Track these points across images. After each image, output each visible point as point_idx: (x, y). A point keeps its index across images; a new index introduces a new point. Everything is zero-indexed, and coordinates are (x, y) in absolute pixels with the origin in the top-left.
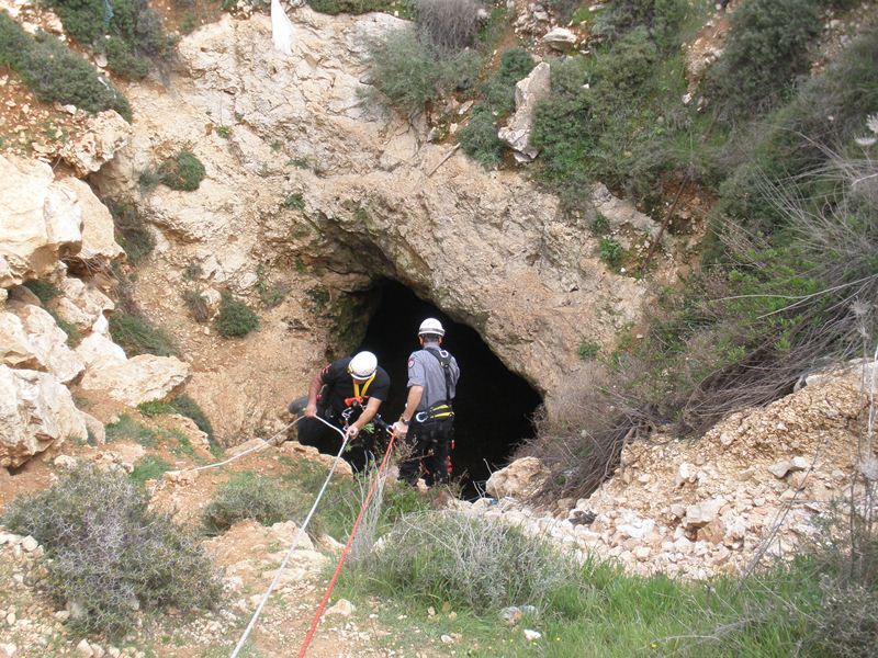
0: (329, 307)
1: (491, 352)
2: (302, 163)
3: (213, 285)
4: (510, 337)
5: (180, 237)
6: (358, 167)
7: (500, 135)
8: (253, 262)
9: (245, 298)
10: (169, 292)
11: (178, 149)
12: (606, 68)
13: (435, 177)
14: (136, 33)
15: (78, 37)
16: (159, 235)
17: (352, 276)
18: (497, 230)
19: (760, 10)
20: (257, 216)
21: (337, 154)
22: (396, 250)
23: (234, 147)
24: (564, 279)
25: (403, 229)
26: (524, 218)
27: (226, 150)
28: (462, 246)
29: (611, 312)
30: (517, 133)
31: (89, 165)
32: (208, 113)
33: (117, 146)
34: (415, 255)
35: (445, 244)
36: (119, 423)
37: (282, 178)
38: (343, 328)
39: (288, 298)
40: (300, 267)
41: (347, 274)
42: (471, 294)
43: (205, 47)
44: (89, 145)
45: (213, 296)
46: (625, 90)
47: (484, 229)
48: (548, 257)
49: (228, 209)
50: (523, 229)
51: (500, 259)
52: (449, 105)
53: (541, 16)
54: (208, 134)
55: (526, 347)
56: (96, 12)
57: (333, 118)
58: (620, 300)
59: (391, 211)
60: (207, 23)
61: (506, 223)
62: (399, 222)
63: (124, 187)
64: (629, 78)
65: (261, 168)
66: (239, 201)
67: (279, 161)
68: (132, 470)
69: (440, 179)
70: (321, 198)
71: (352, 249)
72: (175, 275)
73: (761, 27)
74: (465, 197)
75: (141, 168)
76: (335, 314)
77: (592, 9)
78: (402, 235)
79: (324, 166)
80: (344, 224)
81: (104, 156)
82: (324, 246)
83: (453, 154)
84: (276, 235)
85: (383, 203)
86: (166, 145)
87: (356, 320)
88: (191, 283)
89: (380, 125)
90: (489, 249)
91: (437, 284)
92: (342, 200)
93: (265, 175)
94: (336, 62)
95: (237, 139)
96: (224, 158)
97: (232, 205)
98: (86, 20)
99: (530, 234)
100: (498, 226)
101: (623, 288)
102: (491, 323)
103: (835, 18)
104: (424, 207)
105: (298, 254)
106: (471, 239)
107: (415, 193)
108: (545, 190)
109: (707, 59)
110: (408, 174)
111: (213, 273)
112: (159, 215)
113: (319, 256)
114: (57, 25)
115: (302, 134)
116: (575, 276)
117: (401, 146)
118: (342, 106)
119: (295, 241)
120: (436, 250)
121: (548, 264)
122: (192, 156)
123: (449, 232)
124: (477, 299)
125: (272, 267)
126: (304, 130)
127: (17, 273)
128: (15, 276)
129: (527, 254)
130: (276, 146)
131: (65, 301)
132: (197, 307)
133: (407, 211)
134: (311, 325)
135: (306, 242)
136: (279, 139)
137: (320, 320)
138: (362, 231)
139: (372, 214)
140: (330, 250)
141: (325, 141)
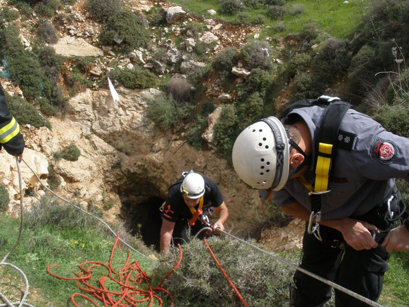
0: (131, 210)
2: (120, 150)
3: (85, 200)
5: (70, 180)
6: (143, 151)
7: (202, 136)
8: (101, 190)
9: (98, 206)
11: (69, 143)
12: (244, 108)
13: (176, 154)
14: (52, 96)
15: (28, 98)
16: (62, 179)
17: (141, 197)
19: (302, 85)
20: (102, 171)
21: (134, 146)
23: (92, 143)
24: (230, 193)
25: (163, 176)
26: (213, 169)
27: (88, 144)
29: (249, 204)
30: (209, 135)
31: (36, 148)
32: (81, 129)
33: (47, 141)
37: (112, 156)
39: (115, 205)
40: (119, 193)
41: (138, 196)
43: (80, 102)
44: (36, 141)
45: (85, 204)
46: (251, 117)
48: (223, 184)
50: (213, 173)
52: (181, 125)
53: (216, 89)
54: (81, 138)
56: (37, 88)
57: (133, 131)
58: (253, 199)
59: (158, 168)
60: (80, 92)
61: (206, 171)
62: (161, 173)
63: (48, 159)
64: (253, 112)
65: (103, 152)
66: (95, 165)
67: (111, 149)
69: (179, 154)
70: (128, 164)
71: (141, 185)
72: (69, 195)
73: (302, 91)
74: (188, 161)
75: (55, 151)
76: (134, 213)
77: (237, 86)
78: (163, 178)
79: (129, 151)
80: (138, 174)
82: (129, 184)
83: (184, 144)
84: (110, 179)
85: (154, 165)
86: (65, 142)
88: (76, 199)
89: (152, 134)
92: (137, 165)
93: (105, 154)
94: (134, 109)
95: (93, 140)
96: (89, 148)
97: (92, 167)
98: (32, 90)
99: (215, 175)
101: (254, 194)
103: (329, 87)
104: (172, 166)
105: (119, 187)
107: (168, 161)
108: (221, 158)
109: (283, 104)
110: (165, 153)
111: (85, 195)
112: (62, 170)
113: (127, 188)
114: (21, 93)
115: (120, 138)
116: (234, 191)
117: (161, 143)
118: (137, 126)
119: (118, 182)
121: (223, 187)
122: (75, 146)
125: (108, 193)
126: (121, 136)
130: (109, 143)
133: (165, 168)
134: (124, 216)
135: (122, 182)
136: (111, 140)
137: (128, 215)
138: (146, 177)
139: (150, 170)
140: (132, 186)
141: (130, 140)
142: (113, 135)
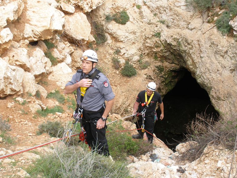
0: (163, 74)
1: (210, 101)
2: (163, 22)
3: (124, 58)
4: (217, 97)
5: (116, 39)
6: (181, 27)
7: (230, 23)
8: (139, 53)
9: (134, 64)
10: (108, 57)
11: (122, 10)
13: (205, 35)
16: (109, 38)
17: (173, 65)
18: (222, 58)
20: (144, 37)
21: (175, 21)
22: (188, 58)
23: (141, 13)
25: (191, 51)
26: (232, 55)
27: (138, 14)
28: (209, 61)
30: (236, 23)
31: (87, 9)
33: (98, 5)
34: (193, 61)
35: (203, 59)
36: (54, 93)
37: (155, 26)
38: (167, 82)
39: (149, 67)
40: (156, 58)
41: (172, 63)
42: (208, 79)
44: (89, 3)
45: (122, 61)
47: (218, 56)
49: (134, 33)
50: (231, 59)
51: (221, 68)
52: (216, 10)
55: (222, 102)
57: (176, 8)
59: (189, 44)
61: (226, 56)
62: (190, 49)
63: (100, 19)
65: (148, 21)
66: (139, 31)
67: (155, 20)
68: (45, 109)
69: (206, 36)
70: (166, 35)
71: (175, 56)
72: (111, 51)
74: (213, 44)
75: (107, 14)
76: (165, 77)
78: (190, 53)
79: (170, 24)
80: (173, 46)
81: (93, 7)
82: (165, 52)
83: (213, 28)
84: (149, 45)
85: (186, 41)
86: (118, 8)
87: (172, 80)
88: (116, 55)
89: (191, 13)
90: (218, 64)
91: (198, 73)
92: (173, 37)
93: (149, 24)
95: (142, 10)
96: (137, 16)
97: (136, 32)
99: (233, 61)
100: (223, 56)
102: (212, 91)
104: (199, 44)
105: (156, 53)
106: (212, 59)
107: (197, 39)
110: (197, 32)
111: (124, 54)
112: (110, 31)
113: (163, 55)
115: (164, 12)
117: (197, 22)
118: (179, 4)
119: (155, 48)
120: (200, 61)
122: (125, 13)
123: (205, 55)
124: (210, 81)
125: (145, 56)
126: (165, 11)
127: (36, 37)
128: (34, 37)
129: (231, 69)
130: (155, 15)
131: (55, 50)
132: (116, 64)
133: (193, 45)
134: (155, 78)
135: (159, 50)
136: (157, 12)
137: (159, 77)
138: (178, 49)
139: (182, 44)
140: (167, 54)
141: (172, 16)
142: (159, 9)
